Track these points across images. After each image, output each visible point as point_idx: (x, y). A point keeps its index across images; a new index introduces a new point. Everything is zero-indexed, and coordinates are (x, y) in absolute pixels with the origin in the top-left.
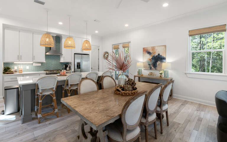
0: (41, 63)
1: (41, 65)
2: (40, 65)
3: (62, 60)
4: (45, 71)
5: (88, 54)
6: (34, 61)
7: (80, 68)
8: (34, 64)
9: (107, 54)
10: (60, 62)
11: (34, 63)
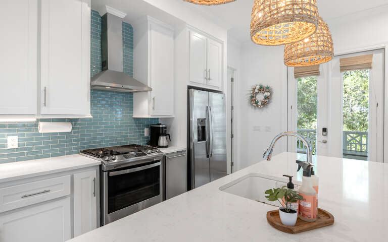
0: (70, 120)
1: (73, 128)
2: (67, 128)
3: (145, 110)
4: (85, 152)
5: (220, 89)
6: (44, 111)
7: (204, 139)
8: (41, 124)
9: (268, 94)
10: (135, 116)
11: (42, 120)
